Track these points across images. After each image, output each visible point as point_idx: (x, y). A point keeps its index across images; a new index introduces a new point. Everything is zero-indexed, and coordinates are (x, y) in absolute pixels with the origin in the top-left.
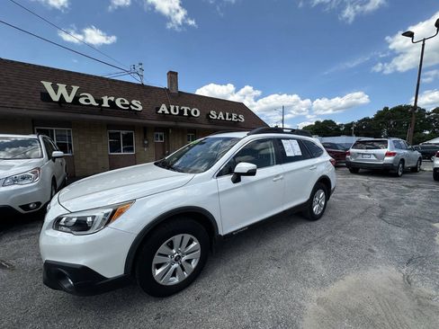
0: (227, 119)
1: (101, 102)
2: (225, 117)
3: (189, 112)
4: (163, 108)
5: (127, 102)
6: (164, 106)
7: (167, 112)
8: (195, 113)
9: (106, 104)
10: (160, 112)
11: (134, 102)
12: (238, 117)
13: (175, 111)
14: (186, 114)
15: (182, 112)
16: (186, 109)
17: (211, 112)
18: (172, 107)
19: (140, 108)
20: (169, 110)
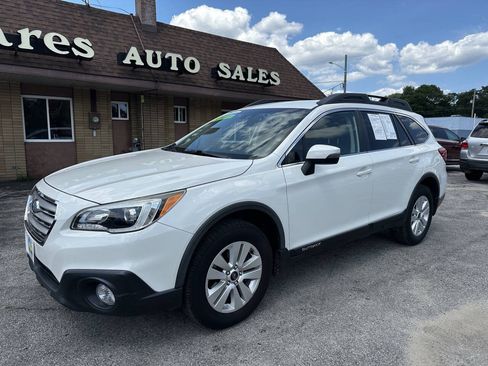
0: (250, 79)
1: (16, 39)
2: (245, 75)
3: (180, 63)
4: (133, 55)
5: (65, 42)
6: (134, 50)
7: (139, 62)
8: (192, 65)
9: (25, 44)
10: (127, 61)
11: (78, 41)
12: (269, 77)
13: (155, 61)
14: (174, 67)
15: (167, 62)
16: (174, 57)
17: (222, 66)
18: (149, 54)
19: (90, 54)
20: (143, 58)
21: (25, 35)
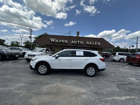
0: (93, 44)
1: (59, 41)
2: (92, 43)
4: (73, 42)
5: (64, 41)
6: (73, 41)
7: (73, 43)
8: (82, 42)
9: (60, 42)
10: (72, 43)
11: (66, 41)
12: (97, 43)
14: (79, 43)
15: (77, 42)
16: (79, 42)
17: (87, 42)
18: (75, 41)
19: (67, 42)
20: (74, 42)
21: (60, 41)
